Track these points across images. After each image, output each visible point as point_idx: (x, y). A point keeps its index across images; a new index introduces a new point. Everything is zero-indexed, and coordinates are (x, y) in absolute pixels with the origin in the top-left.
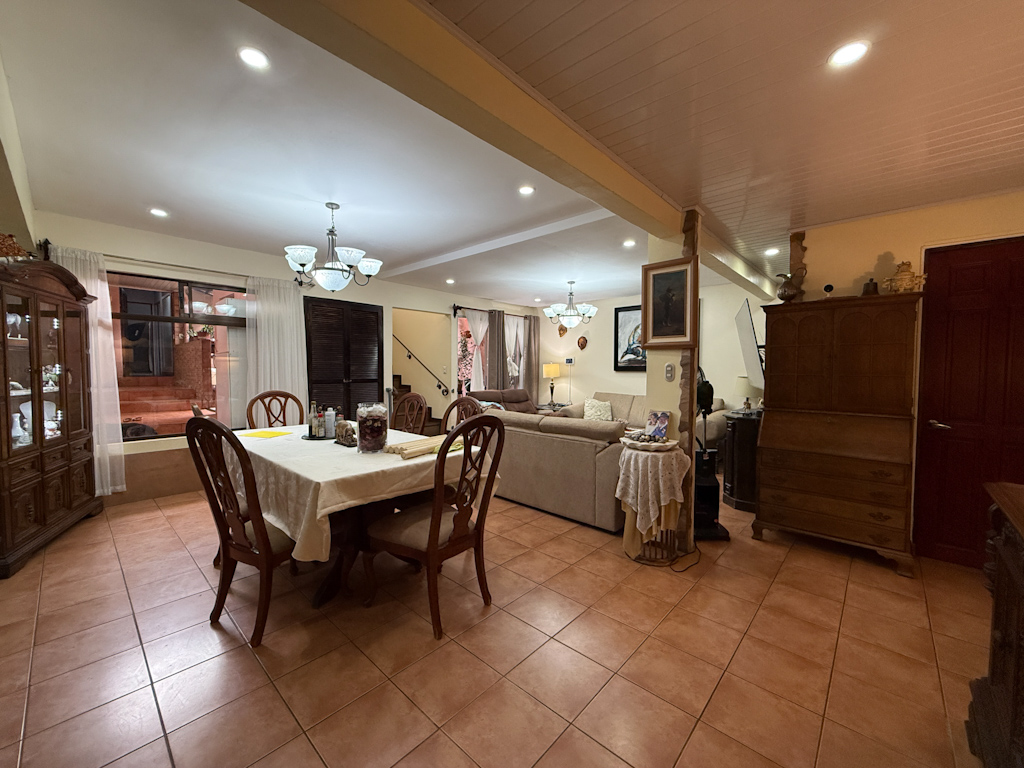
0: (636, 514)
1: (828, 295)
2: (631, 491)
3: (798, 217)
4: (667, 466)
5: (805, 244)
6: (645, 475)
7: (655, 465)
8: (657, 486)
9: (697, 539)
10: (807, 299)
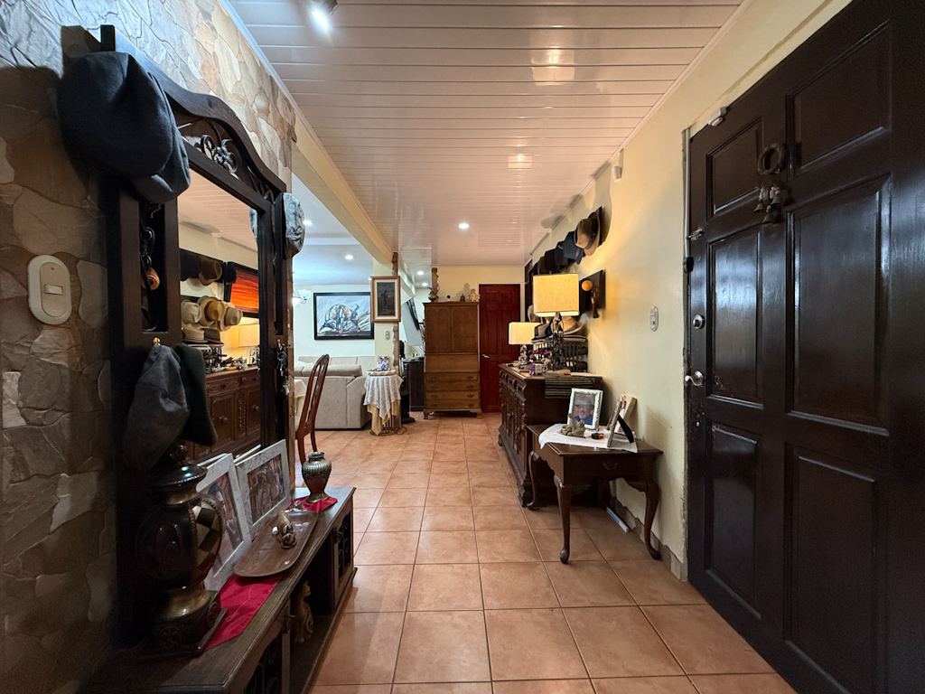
0: (379, 410)
1: (449, 300)
2: (376, 398)
3: (434, 261)
4: (393, 382)
5: (438, 274)
6: (383, 388)
7: (388, 382)
8: (389, 393)
9: (402, 423)
10: (439, 301)
